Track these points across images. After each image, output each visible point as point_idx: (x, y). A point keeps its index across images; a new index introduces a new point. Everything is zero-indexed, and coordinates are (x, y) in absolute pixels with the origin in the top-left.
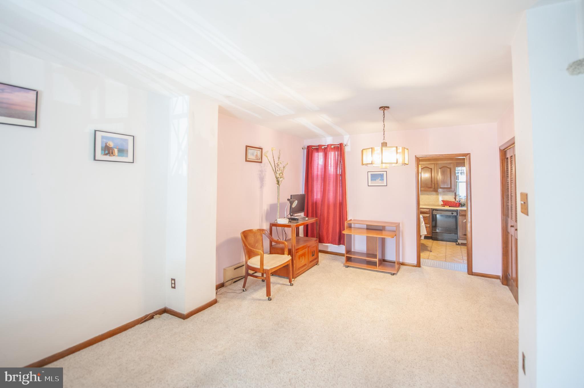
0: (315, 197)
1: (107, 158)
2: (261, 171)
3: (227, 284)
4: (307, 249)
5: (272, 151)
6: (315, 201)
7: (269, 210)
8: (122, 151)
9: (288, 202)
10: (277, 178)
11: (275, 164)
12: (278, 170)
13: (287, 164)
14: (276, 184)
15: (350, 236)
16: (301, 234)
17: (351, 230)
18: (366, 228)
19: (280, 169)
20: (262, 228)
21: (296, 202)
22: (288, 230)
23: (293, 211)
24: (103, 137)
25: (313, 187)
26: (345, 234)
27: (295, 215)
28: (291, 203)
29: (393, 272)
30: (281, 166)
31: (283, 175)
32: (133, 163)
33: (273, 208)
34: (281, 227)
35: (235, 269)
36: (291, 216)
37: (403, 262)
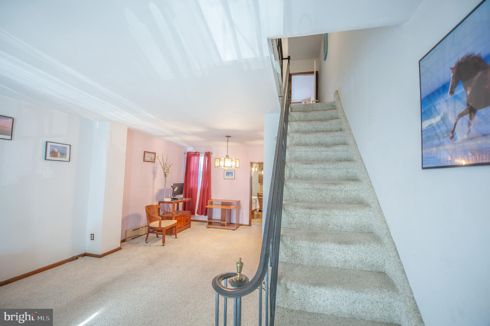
0: (191, 185)
1: (53, 158)
2: (154, 168)
3: (127, 240)
4: (183, 217)
5: (162, 155)
6: (191, 188)
7: (159, 193)
8: (63, 154)
9: (172, 188)
10: (165, 173)
11: (164, 164)
12: (165, 168)
13: (172, 164)
14: (164, 177)
15: (211, 209)
16: (181, 208)
17: (212, 205)
18: (221, 204)
19: (167, 167)
20: (153, 204)
21: (177, 187)
22: (171, 205)
23: (174, 194)
24: (51, 146)
25: (190, 179)
26: (208, 208)
27: (176, 196)
28: (174, 189)
29: (234, 229)
30: (168, 165)
31: (169, 171)
32: (69, 161)
33: (161, 192)
34: (166, 204)
35: (133, 230)
36: (173, 197)
37: (242, 223)
